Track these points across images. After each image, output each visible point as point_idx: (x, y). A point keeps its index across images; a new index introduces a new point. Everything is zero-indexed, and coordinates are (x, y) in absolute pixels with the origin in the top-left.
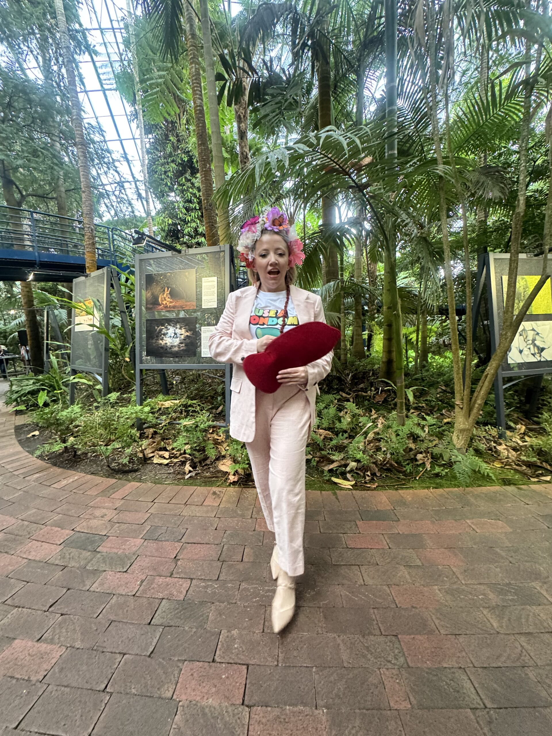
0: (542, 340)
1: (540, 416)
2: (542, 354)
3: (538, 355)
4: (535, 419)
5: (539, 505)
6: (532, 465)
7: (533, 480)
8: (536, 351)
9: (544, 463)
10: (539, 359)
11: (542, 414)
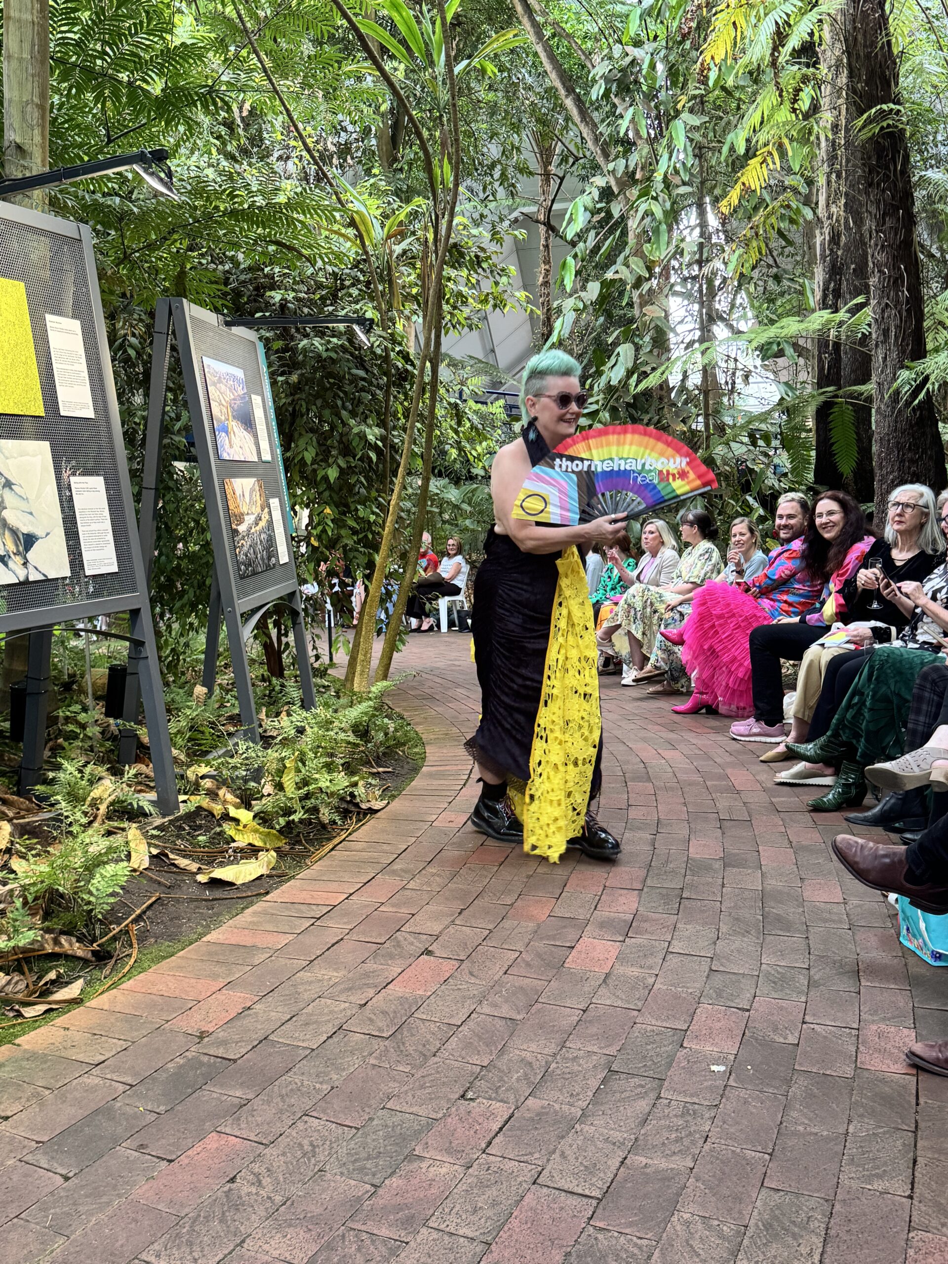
0: (23, 505)
1: (51, 775)
2: (29, 555)
3: (19, 560)
4: (40, 788)
5: (41, 1102)
6: (27, 960)
7: (29, 1012)
8: (11, 547)
9: (63, 940)
10: (22, 574)
11: (58, 767)
